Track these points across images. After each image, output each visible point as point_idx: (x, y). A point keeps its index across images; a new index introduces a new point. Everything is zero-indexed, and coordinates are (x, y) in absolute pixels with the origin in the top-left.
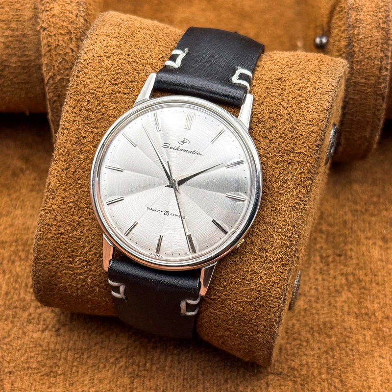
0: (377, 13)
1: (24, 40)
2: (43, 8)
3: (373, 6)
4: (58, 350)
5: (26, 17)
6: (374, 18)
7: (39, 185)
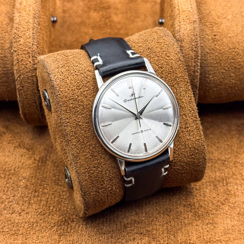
0: (192, 42)
1: (5, 59)
2: (15, 40)
3: (190, 39)
4: (20, 223)
5: (7, 47)
6: (190, 45)
7: (13, 140)
